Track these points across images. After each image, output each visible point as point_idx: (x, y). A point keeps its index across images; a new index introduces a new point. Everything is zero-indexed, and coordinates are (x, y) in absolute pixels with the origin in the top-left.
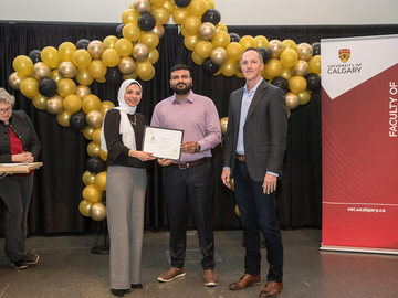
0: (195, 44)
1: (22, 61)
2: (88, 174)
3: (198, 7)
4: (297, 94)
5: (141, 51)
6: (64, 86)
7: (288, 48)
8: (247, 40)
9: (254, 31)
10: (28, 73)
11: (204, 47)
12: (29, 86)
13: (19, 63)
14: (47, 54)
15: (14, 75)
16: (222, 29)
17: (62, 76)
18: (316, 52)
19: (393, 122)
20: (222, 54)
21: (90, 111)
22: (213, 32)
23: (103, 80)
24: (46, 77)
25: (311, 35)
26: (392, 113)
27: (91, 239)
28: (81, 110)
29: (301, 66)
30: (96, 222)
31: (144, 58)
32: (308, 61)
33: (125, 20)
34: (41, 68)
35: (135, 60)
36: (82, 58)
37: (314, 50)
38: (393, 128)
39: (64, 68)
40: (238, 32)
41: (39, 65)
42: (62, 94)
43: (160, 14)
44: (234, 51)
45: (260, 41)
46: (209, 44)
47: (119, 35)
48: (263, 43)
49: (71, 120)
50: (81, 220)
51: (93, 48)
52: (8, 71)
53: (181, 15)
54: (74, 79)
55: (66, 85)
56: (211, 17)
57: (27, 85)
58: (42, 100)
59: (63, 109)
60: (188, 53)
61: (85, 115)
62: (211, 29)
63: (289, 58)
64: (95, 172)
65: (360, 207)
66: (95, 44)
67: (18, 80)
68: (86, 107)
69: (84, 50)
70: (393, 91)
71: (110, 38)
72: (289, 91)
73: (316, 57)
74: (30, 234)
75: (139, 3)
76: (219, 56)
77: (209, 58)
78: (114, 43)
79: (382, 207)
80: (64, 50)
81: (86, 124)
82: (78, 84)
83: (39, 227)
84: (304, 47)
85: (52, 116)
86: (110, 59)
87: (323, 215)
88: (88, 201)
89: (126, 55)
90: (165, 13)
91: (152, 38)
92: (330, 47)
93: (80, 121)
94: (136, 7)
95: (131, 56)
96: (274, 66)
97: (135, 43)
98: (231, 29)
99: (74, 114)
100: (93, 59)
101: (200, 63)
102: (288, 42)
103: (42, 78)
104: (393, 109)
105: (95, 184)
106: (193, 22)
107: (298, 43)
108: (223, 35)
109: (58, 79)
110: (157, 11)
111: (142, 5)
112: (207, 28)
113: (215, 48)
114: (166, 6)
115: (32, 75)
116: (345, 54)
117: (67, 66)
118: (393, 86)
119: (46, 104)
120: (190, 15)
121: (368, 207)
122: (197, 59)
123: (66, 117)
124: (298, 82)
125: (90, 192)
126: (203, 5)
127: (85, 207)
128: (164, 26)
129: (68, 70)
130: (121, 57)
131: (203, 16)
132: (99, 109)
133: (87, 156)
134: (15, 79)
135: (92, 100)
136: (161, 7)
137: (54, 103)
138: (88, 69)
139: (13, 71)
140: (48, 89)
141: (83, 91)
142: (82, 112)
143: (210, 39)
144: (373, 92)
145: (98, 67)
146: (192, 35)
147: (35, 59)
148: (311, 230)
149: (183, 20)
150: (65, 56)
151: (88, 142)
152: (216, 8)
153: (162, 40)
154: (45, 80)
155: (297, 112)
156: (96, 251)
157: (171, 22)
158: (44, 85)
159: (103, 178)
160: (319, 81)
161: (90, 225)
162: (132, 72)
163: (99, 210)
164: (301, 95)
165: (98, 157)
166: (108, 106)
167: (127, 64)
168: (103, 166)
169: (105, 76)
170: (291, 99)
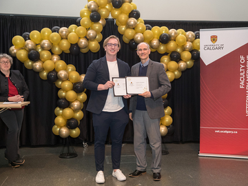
0: (124, 31)
1: (18, 39)
2: (58, 109)
3: (126, 8)
4: (186, 62)
5: (91, 35)
6: (44, 54)
7: (181, 34)
8: (156, 29)
9: (160, 24)
10: (21, 46)
11: (130, 33)
12: (22, 54)
13: (16, 40)
14: (33, 35)
15: (13, 48)
16: (141, 22)
17: (43, 48)
18: (197, 37)
19: (242, 79)
20: (141, 37)
21: (60, 70)
22: (135, 23)
23: (68, 52)
24: (33, 49)
25: (194, 27)
26: (241, 74)
27: (60, 149)
28: (54, 70)
29: (188, 45)
30: (62, 139)
31: (94, 38)
32: (192, 42)
33: (82, 15)
34: (30, 44)
35: (88, 40)
36: (55, 38)
37: (196, 36)
38: (242, 83)
39: (44, 44)
40: (151, 24)
41: (28, 41)
42: (42, 60)
43: (103, 12)
44: (148, 36)
45: (164, 30)
46: (133, 31)
47: (78, 24)
48: (166, 31)
49: (48, 76)
50: (53, 137)
51: (62, 32)
52: (9, 45)
53: (116, 13)
54: (50, 51)
55: (45, 54)
56: (135, 14)
57: (21, 54)
58: (30, 63)
59: (43, 69)
60: (120, 36)
61: (57, 73)
62: (134, 22)
63: (181, 40)
64: (63, 108)
65: (222, 130)
66: (63, 30)
67: (15, 51)
68: (57, 68)
69: (56, 33)
70: (242, 61)
71: (73, 26)
72: (181, 60)
73: (197, 40)
74: (21, 146)
75: (91, 5)
76: (139, 38)
77: (133, 39)
78: (75, 29)
79: (236, 130)
80: (44, 33)
81: (57, 78)
82: (52, 54)
83: (27, 142)
84: (190, 34)
85: (36, 73)
86: (72, 39)
87: (201, 135)
88: (58, 126)
89: (82, 36)
90: (107, 11)
91: (98, 26)
92: (205, 34)
93: (54, 76)
94: (89, 7)
95: (86, 37)
96: (172, 45)
97: (88, 29)
98: (146, 22)
99: (50, 72)
100: (62, 39)
101: (128, 42)
102: (180, 31)
103: (30, 50)
104: (242, 72)
105: (63, 115)
106: (123, 17)
107: (186, 31)
108: (141, 26)
109: (40, 50)
110: (102, 10)
111: (92, 6)
112: (132, 21)
113: (136, 33)
114: (107, 7)
115: (24, 47)
116: (214, 39)
117: (46, 43)
118: (242, 58)
119: (32, 65)
120: (121, 13)
121: (227, 130)
122: (126, 40)
123: (45, 74)
124: (187, 55)
125: (60, 120)
126: (130, 7)
127: (56, 129)
128: (106, 19)
129: (46, 45)
130: (80, 38)
131: (130, 14)
132: (66, 70)
133: (58, 98)
134: (13, 50)
135: (61, 64)
136: (104, 8)
137: (38, 65)
138: (59, 44)
139: (12, 45)
140: (34, 56)
141: (55, 58)
142: (55, 71)
143: (134, 28)
144: (230, 61)
145: (65, 44)
146: (123, 25)
147: (27, 38)
148: (193, 144)
149: (118, 16)
150: (44, 37)
151: (58, 89)
152: (138, 9)
153: (104, 28)
154: (32, 51)
155: (185, 72)
156: (62, 156)
157: (110, 17)
158: (31, 54)
159: (68, 112)
160: (199, 54)
161: (59, 140)
162: (86, 47)
163: (64, 131)
164: (188, 63)
165: (65, 99)
166: (71, 68)
167: (83, 42)
168: (68, 104)
169: (70, 49)
170: (182, 65)
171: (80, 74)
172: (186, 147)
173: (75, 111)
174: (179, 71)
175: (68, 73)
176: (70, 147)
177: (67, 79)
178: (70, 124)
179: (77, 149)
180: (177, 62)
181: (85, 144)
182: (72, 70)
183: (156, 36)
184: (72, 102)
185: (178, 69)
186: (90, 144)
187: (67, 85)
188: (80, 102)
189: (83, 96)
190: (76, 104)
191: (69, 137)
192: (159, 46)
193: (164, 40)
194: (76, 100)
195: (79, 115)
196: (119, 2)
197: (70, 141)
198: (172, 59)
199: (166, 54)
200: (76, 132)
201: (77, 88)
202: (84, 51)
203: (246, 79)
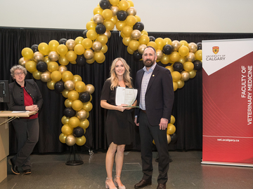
0: (129, 43)
1: (27, 51)
2: (65, 118)
3: (131, 21)
4: (188, 72)
5: (97, 46)
6: (51, 65)
7: (183, 45)
8: (160, 41)
9: (163, 35)
10: (30, 58)
11: (134, 44)
12: (31, 65)
13: (25, 52)
14: (42, 47)
15: (22, 59)
16: (145, 34)
17: (51, 60)
18: (200, 48)
19: (244, 89)
21: (67, 80)
22: (139, 35)
23: (75, 63)
24: (41, 61)
25: (197, 38)
26: (243, 84)
27: (66, 156)
28: (61, 80)
29: (191, 56)
30: (69, 147)
31: (99, 50)
32: (194, 53)
33: (88, 28)
34: (38, 55)
35: (94, 51)
36: (62, 50)
37: (198, 47)
38: (244, 93)
39: (52, 55)
40: (154, 36)
41: (37, 53)
42: (50, 70)
43: (108, 24)
45: (167, 41)
46: (137, 42)
47: (84, 36)
48: (169, 42)
49: (55, 86)
50: (60, 145)
51: (69, 44)
52: (19, 56)
54: (58, 62)
55: (53, 65)
56: (139, 26)
57: (29, 65)
58: (38, 74)
59: (50, 79)
60: (125, 47)
61: (64, 83)
63: (184, 51)
64: (69, 116)
65: (224, 138)
66: (70, 42)
67: (24, 62)
68: (64, 78)
69: (63, 45)
70: (244, 71)
71: (79, 38)
72: (184, 70)
73: (200, 51)
75: (96, 18)
77: (137, 51)
78: (81, 41)
79: (238, 139)
80: (52, 45)
81: (64, 88)
82: (59, 65)
84: (193, 45)
85: (43, 84)
86: (79, 50)
87: (203, 143)
88: (65, 134)
89: (88, 48)
90: (112, 24)
91: (104, 38)
92: (207, 45)
93: (61, 87)
94: (95, 20)
95: (91, 49)
96: (175, 55)
97: (93, 41)
98: (150, 34)
99: (57, 82)
100: (69, 50)
101: (132, 53)
102: (183, 42)
103: (38, 61)
104: (244, 82)
105: (69, 124)
106: (128, 29)
107: (189, 43)
108: (145, 37)
109: (48, 61)
110: (107, 22)
112: (136, 33)
113: (140, 44)
114: (112, 20)
115: (33, 59)
116: (216, 49)
117: (53, 54)
118: (243, 68)
119: (40, 76)
120: (126, 25)
121: (229, 138)
122: (130, 51)
123: (52, 84)
124: (189, 65)
125: (66, 128)
126: (134, 20)
127: (63, 137)
128: (111, 31)
129: (54, 56)
130: (86, 49)
131: (134, 26)
132: (72, 80)
133: (65, 107)
134: (22, 62)
135: (68, 74)
136: (109, 20)
137: (45, 76)
138: (66, 56)
139: (21, 57)
140: (42, 67)
141: (62, 69)
142: (62, 81)
143: (138, 39)
145: (72, 55)
146: (127, 37)
147: (35, 50)
148: (196, 152)
149: (122, 28)
150: (51, 49)
151: (65, 99)
152: (142, 22)
153: (109, 39)
154: (40, 62)
155: (188, 82)
156: (69, 163)
157: (115, 29)
158: (40, 65)
159: (74, 120)
160: (201, 65)
161: (65, 148)
162: (92, 58)
163: (71, 139)
164: (191, 73)
165: (71, 108)
166: (77, 78)
167: (89, 53)
168: (74, 113)
169: (76, 60)
170: (185, 75)
171: (86, 84)
172: (189, 154)
173: (81, 120)
174: (182, 81)
175: (75, 83)
176: (77, 155)
177: (74, 88)
178: (76, 132)
179: (83, 157)
180: (180, 72)
181: (91, 152)
182: (79, 80)
183: (159, 47)
184: (78, 111)
185: (181, 79)
186: (95, 151)
187: (73, 94)
188: (86, 111)
189: (89, 106)
190: (82, 113)
191: (76, 145)
192: (162, 57)
193: (168, 51)
194: (82, 109)
195: (85, 123)
196: (124, 15)
197: (76, 149)
198: (175, 69)
199: (169, 64)
200: (82, 140)
201: (83, 98)
202: (90, 62)
203: (247, 88)
